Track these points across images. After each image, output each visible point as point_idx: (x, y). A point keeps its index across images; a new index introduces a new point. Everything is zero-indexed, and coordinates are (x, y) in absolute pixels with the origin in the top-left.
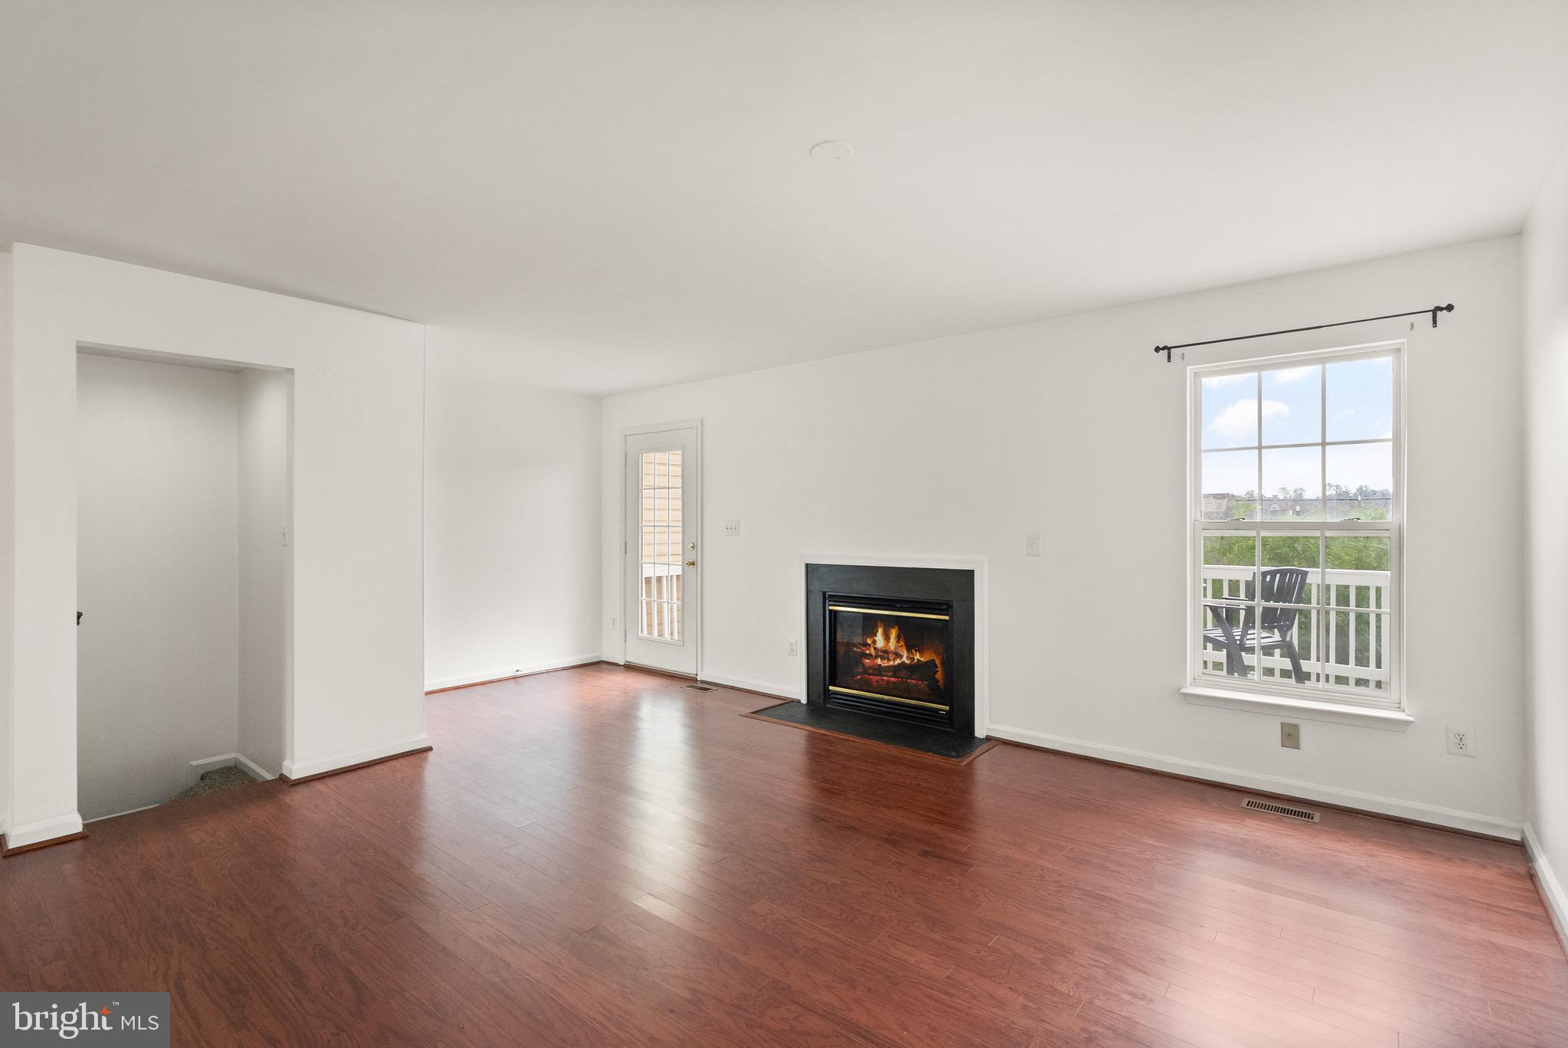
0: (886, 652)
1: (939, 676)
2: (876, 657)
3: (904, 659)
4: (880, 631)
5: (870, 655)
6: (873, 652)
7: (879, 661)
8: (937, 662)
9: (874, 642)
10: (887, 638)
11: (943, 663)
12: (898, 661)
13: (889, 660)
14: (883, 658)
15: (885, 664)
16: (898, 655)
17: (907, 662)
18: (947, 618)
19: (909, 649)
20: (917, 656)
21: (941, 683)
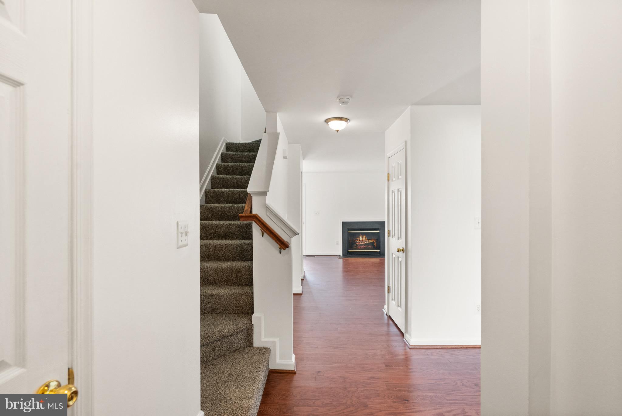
0: (363, 241)
1: (375, 245)
2: (360, 242)
3: (367, 242)
4: (361, 236)
5: (358, 242)
6: (359, 241)
7: (361, 243)
8: (375, 242)
9: (359, 239)
10: (363, 238)
11: (376, 242)
12: (365, 243)
13: (363, 242)
14: (361, 242)
15: (362, 243)
16: (365, 241)
17: (368, 242)
18: (379, 232)
19: (368, 240)
20: (370, 241)
21: (376, 246)
